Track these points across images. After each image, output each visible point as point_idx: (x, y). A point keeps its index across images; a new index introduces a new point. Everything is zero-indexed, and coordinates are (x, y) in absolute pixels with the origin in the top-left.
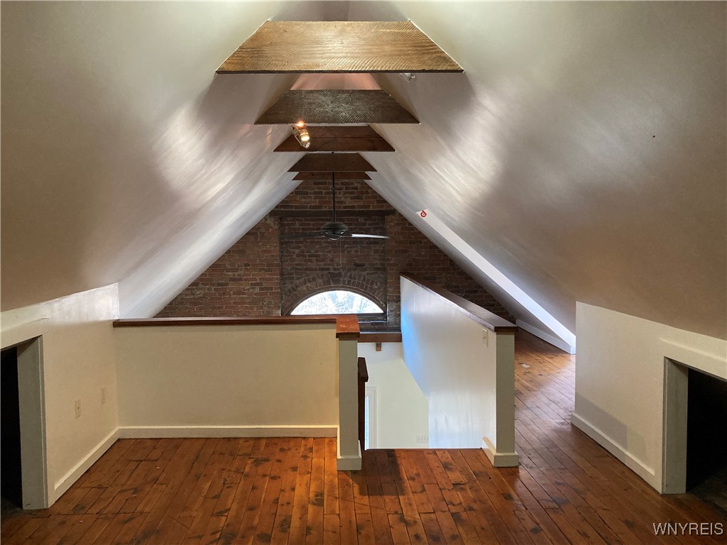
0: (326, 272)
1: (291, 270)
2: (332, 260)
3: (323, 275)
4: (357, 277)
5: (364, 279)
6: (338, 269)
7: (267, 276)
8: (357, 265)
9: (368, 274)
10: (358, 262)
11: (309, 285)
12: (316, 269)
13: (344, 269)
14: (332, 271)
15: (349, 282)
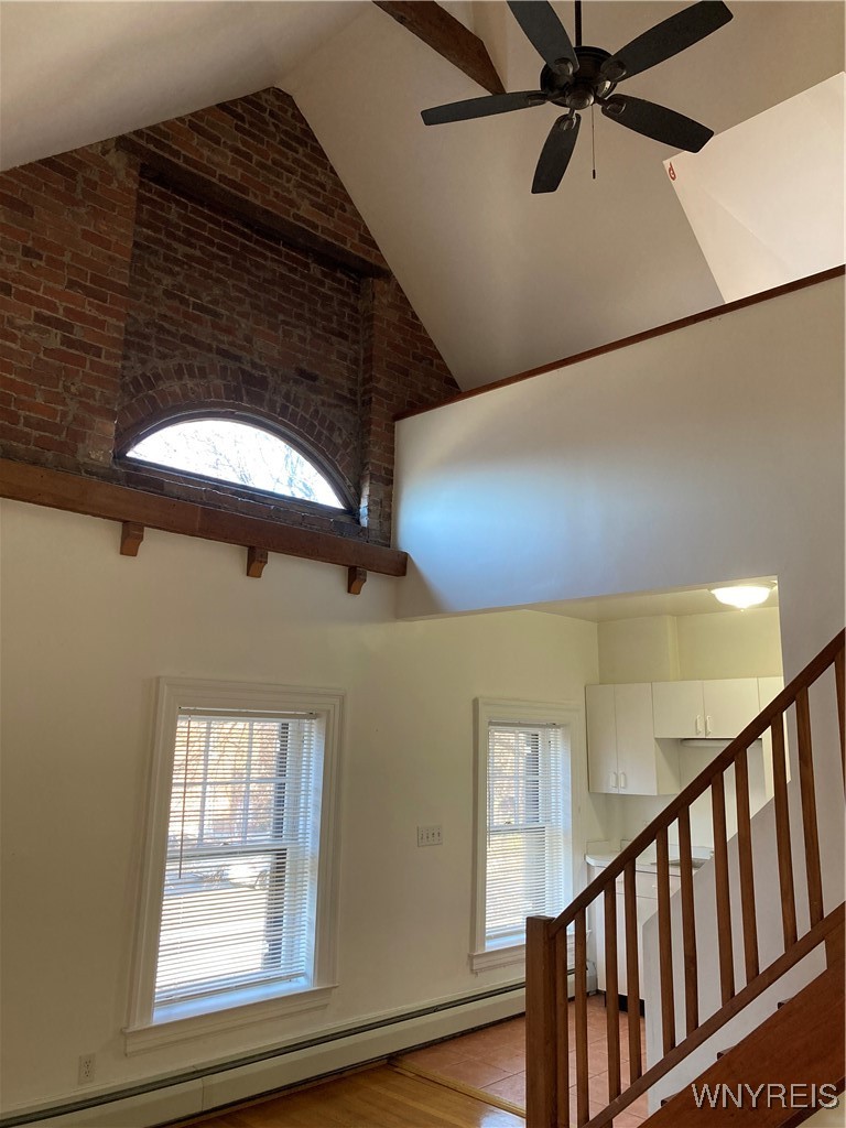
0: (231, 365)
2: (248, 340)
3: (224, 368)
4: (302, 402)
5: (317, 412)
6: (262, 369)
8: (302, 373)
9: (323, 403)
10: (304, 366)
11: (190, 384)
12: (210, 349)
13: (274, 371)
14: (247, 367)
15: (284, 408)
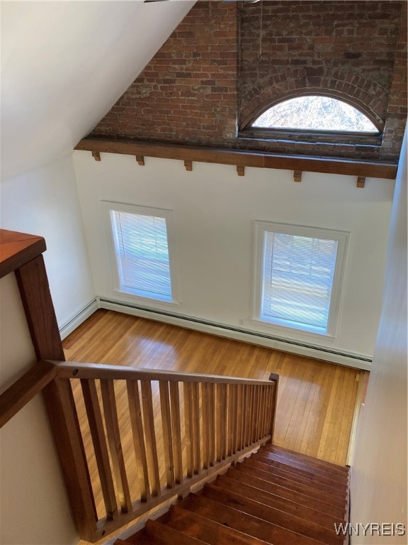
0: (300, 67)
1: (253, 62)
2: (312, 48)
3: (296, 71)
4: (346, 76)
5: (357, 78)
6: (319, 63)
7: (221, 72)
8: (349, 56)
9: (364, 70)
10: (351, 50)
11: (277, 86)
12: (287, 62)
13: (327, 61)
14: (310, 65)
15: (333, 83)
